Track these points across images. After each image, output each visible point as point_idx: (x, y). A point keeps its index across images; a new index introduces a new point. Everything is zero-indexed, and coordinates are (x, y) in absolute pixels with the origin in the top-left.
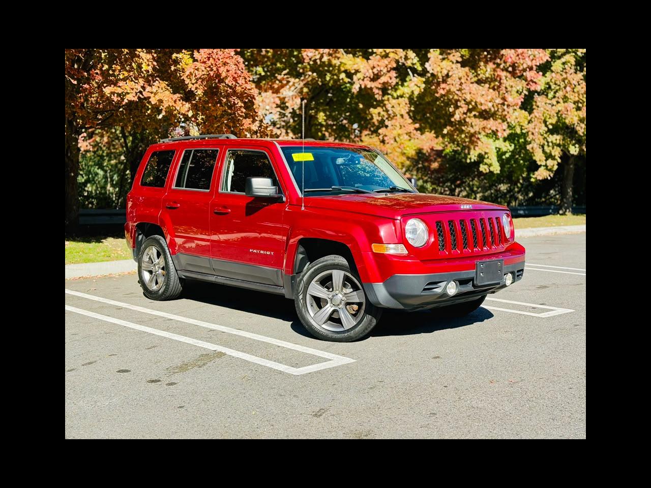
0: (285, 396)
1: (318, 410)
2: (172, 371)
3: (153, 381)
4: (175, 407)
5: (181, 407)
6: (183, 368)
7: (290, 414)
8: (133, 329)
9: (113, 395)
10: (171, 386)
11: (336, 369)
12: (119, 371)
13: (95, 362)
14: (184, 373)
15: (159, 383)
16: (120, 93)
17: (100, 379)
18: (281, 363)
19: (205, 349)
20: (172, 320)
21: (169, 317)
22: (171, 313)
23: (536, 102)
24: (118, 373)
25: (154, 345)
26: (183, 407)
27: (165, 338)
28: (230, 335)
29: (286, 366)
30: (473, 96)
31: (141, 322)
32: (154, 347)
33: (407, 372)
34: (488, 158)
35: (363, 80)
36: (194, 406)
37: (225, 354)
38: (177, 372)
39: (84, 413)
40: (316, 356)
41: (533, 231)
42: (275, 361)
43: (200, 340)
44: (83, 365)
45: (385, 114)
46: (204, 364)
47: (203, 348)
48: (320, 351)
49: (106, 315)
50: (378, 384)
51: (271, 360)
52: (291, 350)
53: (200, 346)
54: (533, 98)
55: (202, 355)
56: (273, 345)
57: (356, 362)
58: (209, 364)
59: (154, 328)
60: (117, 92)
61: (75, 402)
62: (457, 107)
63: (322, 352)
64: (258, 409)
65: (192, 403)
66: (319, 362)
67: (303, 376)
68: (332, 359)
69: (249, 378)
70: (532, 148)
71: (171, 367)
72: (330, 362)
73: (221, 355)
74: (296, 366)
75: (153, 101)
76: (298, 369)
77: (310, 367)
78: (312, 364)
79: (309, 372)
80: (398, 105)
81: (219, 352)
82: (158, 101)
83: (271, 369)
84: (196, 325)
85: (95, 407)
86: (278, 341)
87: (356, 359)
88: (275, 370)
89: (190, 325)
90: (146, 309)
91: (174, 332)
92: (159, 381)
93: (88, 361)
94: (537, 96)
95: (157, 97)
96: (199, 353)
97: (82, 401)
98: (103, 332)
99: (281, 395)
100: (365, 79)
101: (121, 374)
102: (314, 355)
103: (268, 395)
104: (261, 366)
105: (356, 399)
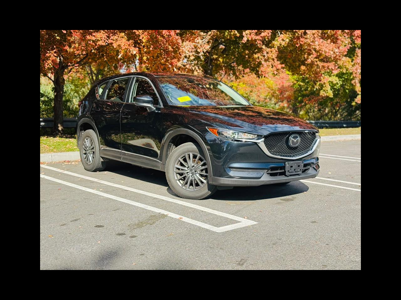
0: (213, 248)
1: (240, 260)
2: (132, 227)
3: (120, 234)
4: (138, 255)
5: (142, 255)
6: (140, 225)
7: (220, 263)
8: (102, 196)
9: (93, 244)
10: (133, 239)
11: (246, 228)
12: (96, 226)
13: (79, 219)
14: (141, 229)
15: (125, 236)
16: (94, 40)
17: (84, 232)
18: (206, 223)
19: (152, 211)
20: (127, 190)
21: (125, 189)
22: (127, 186)
23: (357, 53)
24: (96, 228)
25: (118, 207)
26: (144, 254)
27: (124, 203)
28: (168, 202)
29: (210, 226)
30: (321, 47)
31: (107, 192)
32: (118, 209)
33: (296, 232)
34: (325, 86)
35: (250, 35)
36: (151, 254)
37: (166, 216)
38: (136, 228)
39: (75, 257)
40: (229, 218)
41: (352, 137)
42: (201, 222)
43: (148, 205)
44: (71, 221)
45: (262, 57)
46: (154, 223)
47: (151, 211)
48: (231, 215)
49: (84, 187)
50: (278, 241)
51: (199, 221)
52: (211, 214)
53: (148, 209)
54: (355, 50)
55: (151, 216)
56: (198, 210)
57: (257, 224)
58: (157, 223)
59: (116, 196)
60: (92, 39)
61: (68, 249)
62: (309, 54)
63: (233, 216)
64: (197, 257)
65: (149, 252)
66: (232, 223)
67: (224, 234)
68: (241, 221)
69: (186, 234)
70: (355, 83)
71: (131, 224)
72: (240, 223)
73: (164, 216)
74: (217, 225)
75: (115, 45)
76: (218, 228)
77: (227, 226)
78: (228, 225)
79: (227, 230)
80: (271, 52)
81: (162, 214)
82: (118, 46)
83: (200, 227)
84: (144, 195)
85: (82, 253)
86: (201, 207)
87: (257, 222)
88: (203, 228)
89: (140, 194)
90: (109, 183)
91: (131, 199)
92: (124, 234)
93: (75, 219)
94: (358, 50)
95: (118, 43)
96: (149, 215)
97: (72, 248)
98: (83, 198)
99: (211, 248)
100: (252, 34)
101: (98, 228)
102: (228, 218)
103: (202, 247)
104: (193, 225)
105: (265, 252)
